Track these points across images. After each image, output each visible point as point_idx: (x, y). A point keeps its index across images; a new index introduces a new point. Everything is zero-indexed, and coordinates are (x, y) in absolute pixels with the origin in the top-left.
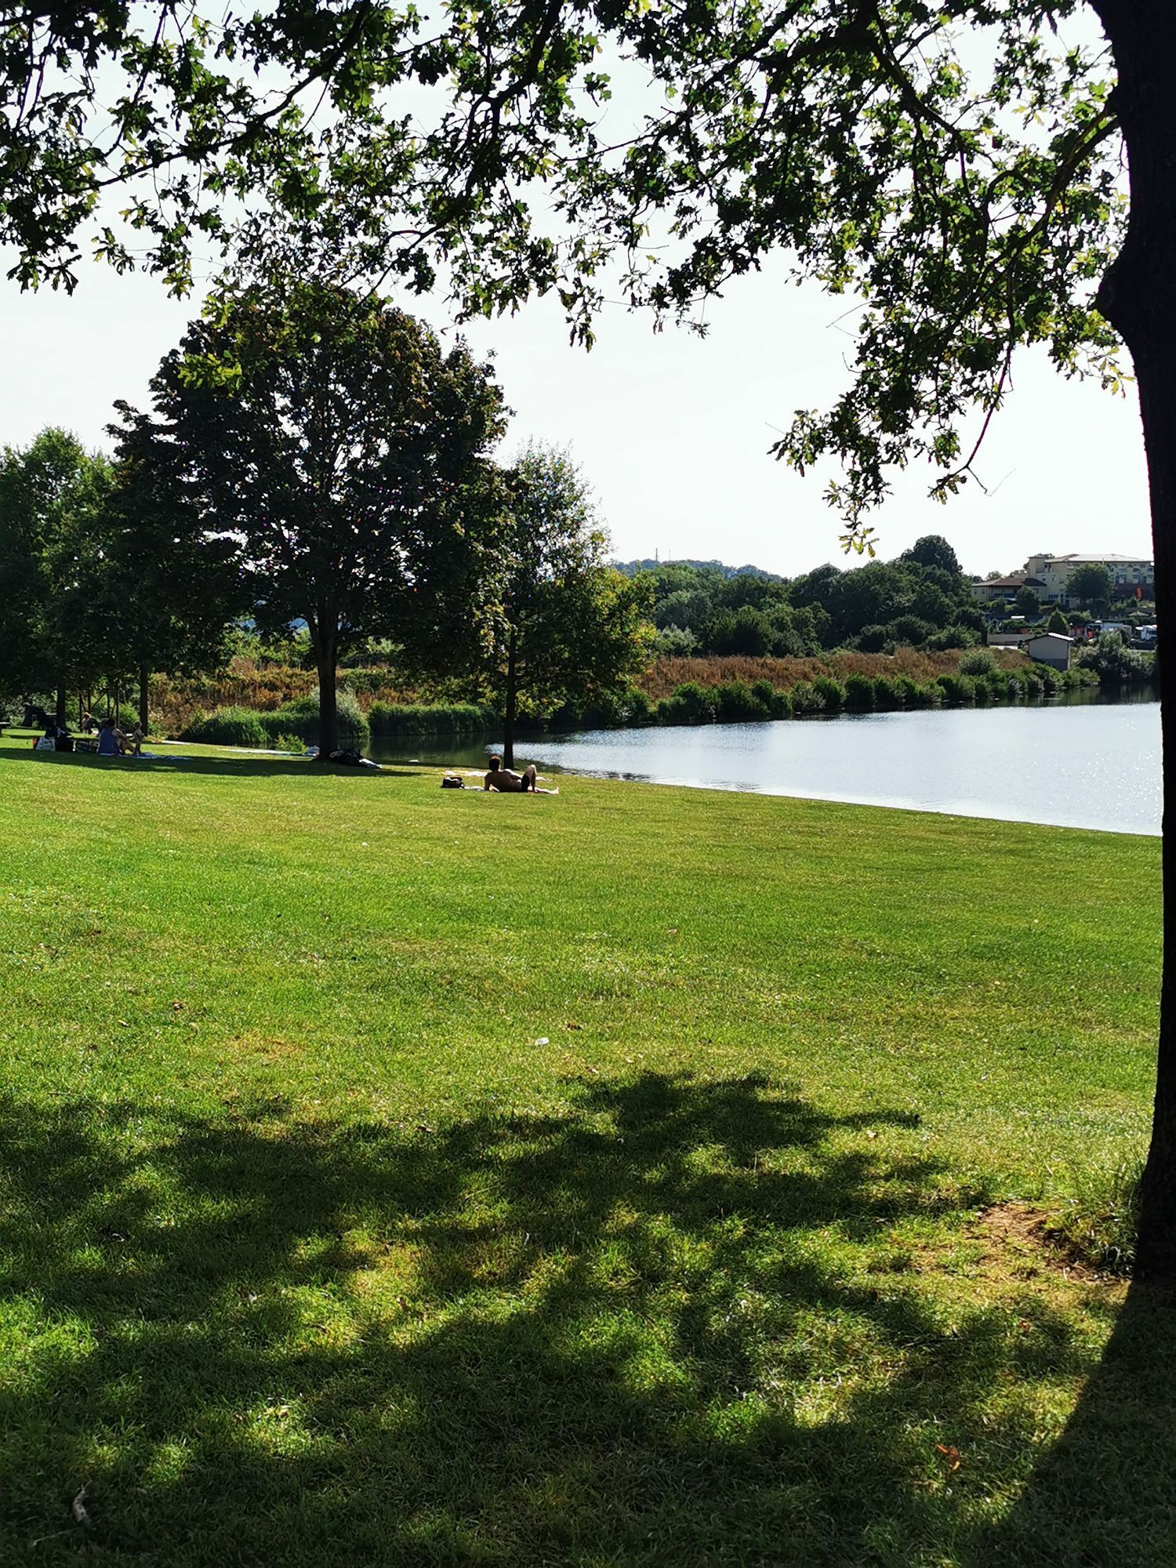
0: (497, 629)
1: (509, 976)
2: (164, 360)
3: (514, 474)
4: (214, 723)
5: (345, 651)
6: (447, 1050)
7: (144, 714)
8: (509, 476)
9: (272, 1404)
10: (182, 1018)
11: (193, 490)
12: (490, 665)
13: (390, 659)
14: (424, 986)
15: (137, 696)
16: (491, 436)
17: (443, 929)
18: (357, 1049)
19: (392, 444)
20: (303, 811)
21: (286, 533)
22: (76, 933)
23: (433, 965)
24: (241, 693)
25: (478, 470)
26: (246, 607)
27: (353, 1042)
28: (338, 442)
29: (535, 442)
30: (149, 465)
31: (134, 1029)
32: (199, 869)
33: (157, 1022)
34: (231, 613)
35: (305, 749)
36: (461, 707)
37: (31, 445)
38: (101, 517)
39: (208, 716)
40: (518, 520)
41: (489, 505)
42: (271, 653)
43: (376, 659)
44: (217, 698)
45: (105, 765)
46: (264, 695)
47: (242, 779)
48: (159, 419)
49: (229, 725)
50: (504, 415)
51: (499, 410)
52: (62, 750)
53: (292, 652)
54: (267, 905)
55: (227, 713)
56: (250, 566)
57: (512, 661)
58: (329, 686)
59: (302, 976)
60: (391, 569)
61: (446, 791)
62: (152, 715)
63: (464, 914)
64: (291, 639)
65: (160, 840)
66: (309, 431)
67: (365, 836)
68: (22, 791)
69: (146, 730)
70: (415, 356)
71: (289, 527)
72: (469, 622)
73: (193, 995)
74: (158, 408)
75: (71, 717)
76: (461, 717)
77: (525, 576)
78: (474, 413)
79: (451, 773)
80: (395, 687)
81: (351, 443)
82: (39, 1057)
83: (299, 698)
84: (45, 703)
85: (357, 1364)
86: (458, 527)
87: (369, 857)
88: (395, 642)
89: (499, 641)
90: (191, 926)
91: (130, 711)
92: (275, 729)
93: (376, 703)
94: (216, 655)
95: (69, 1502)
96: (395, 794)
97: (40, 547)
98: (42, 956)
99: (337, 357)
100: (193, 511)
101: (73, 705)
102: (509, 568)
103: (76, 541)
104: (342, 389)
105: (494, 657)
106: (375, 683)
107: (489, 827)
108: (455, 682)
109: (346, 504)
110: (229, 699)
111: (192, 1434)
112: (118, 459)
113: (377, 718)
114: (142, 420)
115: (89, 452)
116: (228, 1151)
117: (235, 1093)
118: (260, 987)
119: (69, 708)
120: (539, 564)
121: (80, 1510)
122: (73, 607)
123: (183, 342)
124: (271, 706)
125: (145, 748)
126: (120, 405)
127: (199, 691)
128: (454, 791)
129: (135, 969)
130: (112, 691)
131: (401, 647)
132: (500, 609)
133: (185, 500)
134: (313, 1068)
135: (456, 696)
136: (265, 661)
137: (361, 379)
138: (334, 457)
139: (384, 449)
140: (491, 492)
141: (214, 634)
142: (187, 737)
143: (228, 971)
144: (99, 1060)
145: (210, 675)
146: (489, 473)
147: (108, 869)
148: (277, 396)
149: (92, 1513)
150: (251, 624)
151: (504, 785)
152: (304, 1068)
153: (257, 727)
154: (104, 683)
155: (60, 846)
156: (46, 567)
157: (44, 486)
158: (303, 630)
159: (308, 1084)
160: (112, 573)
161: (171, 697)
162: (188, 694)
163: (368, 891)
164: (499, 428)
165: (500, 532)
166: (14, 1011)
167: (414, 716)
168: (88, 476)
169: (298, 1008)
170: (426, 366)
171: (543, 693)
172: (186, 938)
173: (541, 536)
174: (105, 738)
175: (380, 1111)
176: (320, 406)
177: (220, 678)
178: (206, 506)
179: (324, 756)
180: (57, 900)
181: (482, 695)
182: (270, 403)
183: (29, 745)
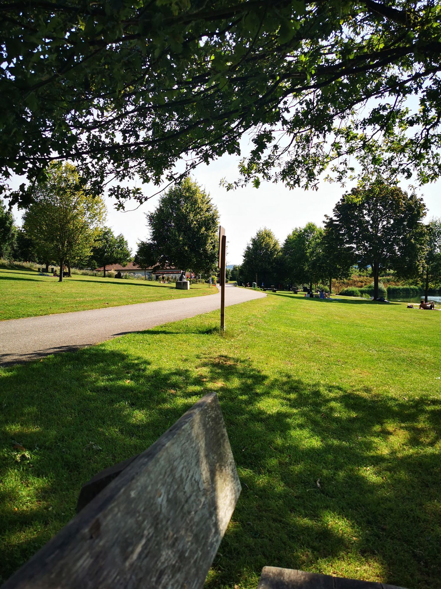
0: (423, 267)
1: (428, 359)
2: (336, 204)
3: (428, 226)
4: (347, 291)
5: (381, 273)
6: (410, 378)
7: (330, 289)
8: (427, 226)
9: (365, 466)
10: (340, 364)
11: (343, 235)
12: (421, 276)
13: (393, 275)
14: (403, 361)
15: (329, 284)
16: (422, 216)
17: (408, 346)
18: (385, 375)
19: (394, 220)
20: (370, 313)
21: (366, 244)
22: (315, 341)
23: (406, 355)
24: (354, 283)
25: (417, 225)
26: (356, 263)
27: (384, 373)
28: (380, 221)
29: (435, 217)
30: (332, 230)
31: (329, 366)
32: (344, 327)
33: (334, 364)
34: (352, 264)
35: (370, 297)
36: (412, 287)
37: (305, 226)
38: (321, 242)
39: (346, 289)
40: (430, 238)
41: (422, 234)
42: (362, 274)
43: (389, 275)
44: (348, 285)
45: (321, 301)
46: (360, 284)
47: (354, 305)
48: (335, 218)
49: (351, 291)
50: (426, 211)
51: (425, 209)
52: (311, 297)
53: (367, 273)
54: (361, 336)
55: (350, 288)
56: (357, 253)
57: (427, 275)
58: (376, 282)
59: (370, 355)
60: (394, 252)
61: (408, 309)
62: (332, 289)
63: (414, 342)
64: (367, 270)
65: (334, 319)
66: (372, 219)
67: (386, 320)
68: (302, 307)
69: (331, 293)
70: (401, 198)
71: (367, 243)
72: (415, 265)
73: (343, 358)
74: (335, 216)
75: (313, 289)
76: (412, 289)
77: (431, 253)
78: (417, 211)
79: (409, 304)
80: (394, 282)
81: (384, 221)
82: (306, 370)
83: (369, 285)
84: (307, 286)
85: (388, 460)
86: (413, 241)
87: (387, 326)
88: (394, 270)
89: (424, 270)
90: (342, 341)
91: (327, 288)
92: (362, 292)
93: (389, 286)
94: (348, 274)
95: (316, 482)
96: (394, 309)
97: (307, 250)
98: (307, 346)
99: (380, 200)
100: (342, 240)
101: (314, 286)
102: (427, 251)
103: (315, 248)
104: (381, 208)
105: (422, 274)
106: (388, 281)
107: (421, 319)
108: (411, 281)
109: (382, 236)
110: (351, 285)
111: (345, 470)
112: (325, 229)
113: (389, 290)
114: (331, 219)
115: (318, 227)
116: (353, 399)
117: (354, 384)
118: (359, 358)
119: (313, 287)
120: (435, 249)
121: (318, 484)
122: (314, 264)
123: (341, 200)
124: (361, 287)
125: (331, 297)
126: (326, 216)
127: (343, 283)
128: (411, 309)
129: (329, 351)
130: (323, 283)
131: (396, 271)
132: (424, 261)
133: (341, 237)
134: (374, 379)
135: (411, 284)
136: (360, 275)
137: (386, 205)
138: (379, 225)
139: (392, 222)
140: (422, 231)
141: (347, 270)
142: (341, 294)
143: (351, 353)
144: (320, 372)
145: (346, 279)
146: (421, 226)
147: (322, 326)
148: (364, 211)
149: (321, 486)
150: (357, 267)
151: (425, 308)
152: (371, 379)
153: (358, 292)
154: (321, 281)
155: (311, 320)
156: (308, 254)
157: (308, 236)
158: (370, 268)
159: (372, 383)
160: (323, 255)
161: (337, 284)
162: (341, 284)
163: (387, 334)
164: (425, 214)
165: (425, 242)
166: (301, 359)
167: (399, 289)
168: (318, 233)
169: (369, 363)
170: (404, 200)
171: (436, 283)
172: (341, 344)
173: (436, 242)
174: (322, 294)
175: (392, 393)
176: (375, 212)
177: (349, 280)
178: (346, 238)
179: (375, 299)
180: (310, 333)
181: (419, 284)
182: (362, 213)
183: (304, 296)
